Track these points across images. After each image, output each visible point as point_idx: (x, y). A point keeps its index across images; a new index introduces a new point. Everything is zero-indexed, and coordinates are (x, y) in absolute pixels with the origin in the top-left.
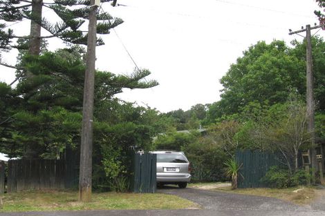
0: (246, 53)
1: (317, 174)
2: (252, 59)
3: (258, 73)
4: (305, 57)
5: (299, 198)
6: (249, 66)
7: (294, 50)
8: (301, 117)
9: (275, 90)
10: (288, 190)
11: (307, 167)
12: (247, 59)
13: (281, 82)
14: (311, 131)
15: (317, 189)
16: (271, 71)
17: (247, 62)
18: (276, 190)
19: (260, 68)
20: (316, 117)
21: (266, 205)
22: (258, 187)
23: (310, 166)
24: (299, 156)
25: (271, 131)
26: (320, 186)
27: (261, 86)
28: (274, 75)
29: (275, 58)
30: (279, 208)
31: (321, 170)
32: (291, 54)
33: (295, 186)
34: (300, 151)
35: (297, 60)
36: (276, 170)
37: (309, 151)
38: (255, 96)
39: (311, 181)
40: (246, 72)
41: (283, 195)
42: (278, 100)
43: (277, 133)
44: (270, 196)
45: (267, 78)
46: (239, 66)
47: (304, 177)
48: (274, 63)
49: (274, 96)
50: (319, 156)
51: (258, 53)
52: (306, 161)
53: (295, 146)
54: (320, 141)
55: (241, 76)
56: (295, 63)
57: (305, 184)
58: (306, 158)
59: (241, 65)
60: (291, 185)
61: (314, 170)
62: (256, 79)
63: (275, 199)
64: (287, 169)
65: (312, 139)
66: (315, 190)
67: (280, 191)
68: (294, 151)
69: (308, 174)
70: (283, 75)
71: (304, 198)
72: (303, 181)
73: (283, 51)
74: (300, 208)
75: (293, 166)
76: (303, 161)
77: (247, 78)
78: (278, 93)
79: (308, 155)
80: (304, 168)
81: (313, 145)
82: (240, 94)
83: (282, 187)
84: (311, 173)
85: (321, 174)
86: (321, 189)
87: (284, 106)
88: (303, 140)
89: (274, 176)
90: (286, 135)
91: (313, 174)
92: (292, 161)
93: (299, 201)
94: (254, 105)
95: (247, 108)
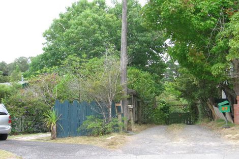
0: (69, 9)
1: (129, 122)
2: (74, 15)
3: (79, 28)
5: (112, 144)
6: (71, 22)
7: (114, 9)
8: (115, 71)
9: (94, 45)
10: (102, 138)
11: (120, 116)
12: (70, 15)
13: (100, 38)
14: (124, 83)
15: (128, 135)
16: (92, 27)
17: (69, 18)
18: (92, 138)
19: (81, 24)
20: (129, 71)
21: (82, 152)
22: (76, 135)
23: (123, 115)
24: (113, 106)
25: (88, 83)
26: (131, 133)
27: (81, 41)
28: (94, 31)
29: (96, 16)
30: (93, 154)
31: (132, 118)
32: (110, 12)
33: (109, 133)
34: (114, 102)
35: (115, 18)
36: (93, 120)
37: (121, 101)
38: (76, 50)
39: (123, 128)
40: (68, 27)
41: (98, 142)
42: (97, 55)
43: (94, 85)
44: (86, 144)
45: (87, 34)
46: (61, 21)
47: (117, 126)
48: (95, 19)
49: (93, 51)
50: (131, 106)
51: (80, 9)
52: (119, 110)
53: (109, 98)
54: (132, 93)
55: (64, 31)
56: (114, 21)
57: (117, 131)
58: (119, 108)
59: (63, 20)
60: (105, 133)
61: (126, 119)
62: (77, 34)
63: (90, 146)
64: (102, 118)
65: (124, 90)
66: (126, 136)
67: (97, 138)
68: (108, 103)
69: (120, 123)
70: (102, 31)
71: (117, 144)
72: (116, 128)
73: (104, 8)
74: (112, 153)
75: (107, 115)
76: (116, 110)
77: (69, 33)
78: (97, 48)
79: (120, 105)
80: (117, 117)
81: (126, 96)
82: (62, 48)
83: (98, 135)
84: (123, 121)
85: (132, 122)
86: (132, 135)
87: (100, 61)
88: (116, 92)
89: (91, 125)
90: (102, 87)
91: (126, 122)
92: (106, 110)
93: (112, 146)
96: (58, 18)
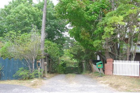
0: (10, 3)
1: (44, 72)
2: (13, 7)
3: (16, 15)
4: (43, 9)
5: (34, 85)
6: (12, 11)
8: (38, 42)
9: (24, 25)
10: (28, 81)
11: (39, 68)
12: (11, 6)
13: (28, 22)
14: (42, 49)
15: (44, 80)
16: (24, 15)
17: (10, 8)
18: (22, 81)
19: (18, 12)
20: (45, 42)
21: (17, 90)
22: (12, 79)
23: (41, 68)
24: (35, 62)
25: (21, 48)
26: (45, 78)
27: (17, 22)
28: (25, 18)
29: (27, 8)
30: (23, 91)
31: (46, 70)
32: (35, 6)
33: (32, 78)
34: (36, 60)
35: (38, 10)
36: (23, 70)
37: (40, 60)
38: (13, 28)
39: (41, 76)
40: (9, 14)
41: (26, 83)
42: (26, 31)
43: (24, 50)
44: (18, 84)
45: (21, 19)
46: (5, 10)
47: (37, 74)
48: (26, 10)
49: (24, 29)
50: (46, 63)
51: (17, 4)
52: (39, 65)
53: (33, 57)
54: (46, 55)
55: (6, 16)
56: (37, 12)
57: (37, 77)
58: (39, 63)
59: (6, 9)
60: (30, 78)
61: (42, 70)
62: (15, 18)
63: (21, 86)
64: (28, 69)
65: (42, 53)
66: (43, 81)
67: (24, 81)
68: (33, 60)
69: (39, 72)
70: (30, 18)
71: (37, 85)
72: (36, 75)
73: (32, 4)
74: (35, 90)
75: (32, 68)
76: (37, 65)
77: (10, 17)
78: (26, 27)
79: (40, 62)
80: (38, 69)
81: (43, 57)
82: (5, 26)
83: (26, 79)
84: (41, 71)
85: (46, 72)
86: (46, 80)
87: (29, 35)
88: (38, 54)
89: (22, 73)
90: (29, 51)
91: (42, 72)
92: (31, 64)
93: (34, 86)
94: (13, 33)
95: (8, 34)
96: (4, 8)
